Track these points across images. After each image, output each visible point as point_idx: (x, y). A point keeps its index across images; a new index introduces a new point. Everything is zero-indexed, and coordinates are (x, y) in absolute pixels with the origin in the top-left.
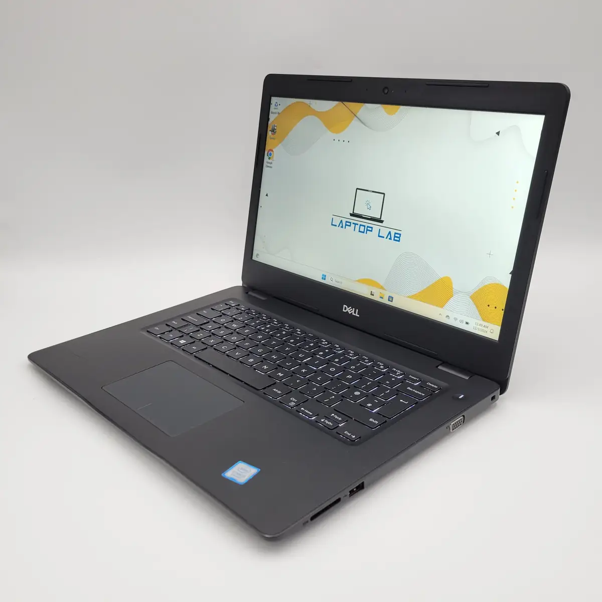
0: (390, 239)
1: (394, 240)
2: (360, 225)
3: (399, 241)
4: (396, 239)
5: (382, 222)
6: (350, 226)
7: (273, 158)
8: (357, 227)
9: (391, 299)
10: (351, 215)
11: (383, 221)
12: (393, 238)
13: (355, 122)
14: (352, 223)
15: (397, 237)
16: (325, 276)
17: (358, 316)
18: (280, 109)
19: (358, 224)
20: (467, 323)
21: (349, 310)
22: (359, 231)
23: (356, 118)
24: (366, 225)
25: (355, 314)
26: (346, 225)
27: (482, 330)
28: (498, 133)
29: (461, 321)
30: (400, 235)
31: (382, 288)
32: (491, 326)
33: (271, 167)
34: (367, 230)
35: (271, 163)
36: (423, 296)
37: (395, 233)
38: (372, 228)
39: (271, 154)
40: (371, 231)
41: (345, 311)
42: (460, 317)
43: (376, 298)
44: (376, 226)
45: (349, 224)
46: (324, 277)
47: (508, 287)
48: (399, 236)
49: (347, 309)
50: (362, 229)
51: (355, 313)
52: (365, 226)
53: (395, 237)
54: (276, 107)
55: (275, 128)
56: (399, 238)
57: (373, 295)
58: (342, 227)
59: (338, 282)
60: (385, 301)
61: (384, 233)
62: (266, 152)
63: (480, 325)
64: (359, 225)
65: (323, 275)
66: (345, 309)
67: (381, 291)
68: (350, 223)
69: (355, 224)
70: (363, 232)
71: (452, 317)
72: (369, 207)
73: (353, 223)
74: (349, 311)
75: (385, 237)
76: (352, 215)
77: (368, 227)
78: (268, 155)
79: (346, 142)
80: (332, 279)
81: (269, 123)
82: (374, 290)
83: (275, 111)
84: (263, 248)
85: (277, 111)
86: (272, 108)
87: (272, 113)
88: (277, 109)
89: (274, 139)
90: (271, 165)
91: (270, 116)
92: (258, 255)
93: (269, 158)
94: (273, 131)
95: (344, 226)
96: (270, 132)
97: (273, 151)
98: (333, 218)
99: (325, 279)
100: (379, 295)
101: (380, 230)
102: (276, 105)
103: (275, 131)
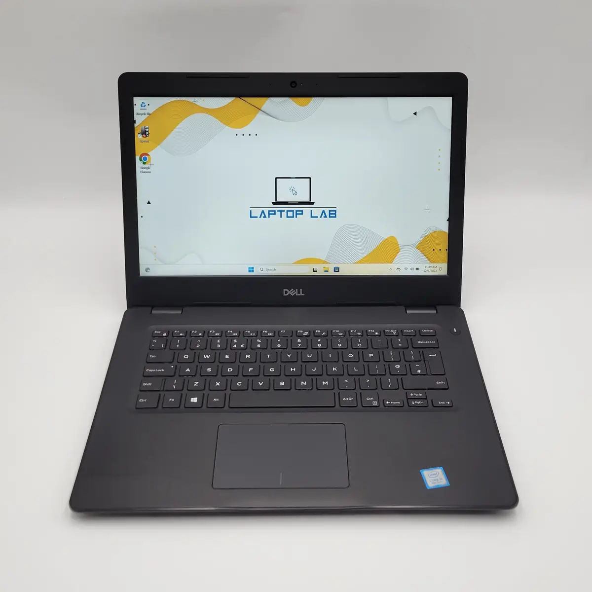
0: (325, 217)
1: (330, 217)
2: (287, 211)
3: (335, 217)
4: (331, 215)
5: (313, 203)
6: (275, 214)
7: (150, 161)
8: (284, 214)
9: (337, 269)
10: (274, 203)
11: (314, 203)
12: (328, 216)
13: (260, 116)
14: (276, 211)
15: (333, 214)
16: (253, 268)
17: (304, 295)
18: (150, 110)
19: (284, 211)
20: (417, 269)
21: (292, 292)
22: (287, 217)
23: (260, 112)
24: (295, 210)
25: (299, 295)
26: (269, 214)
27: (432, 271)
28: (415, 114)
29: (412, 269)
30: (335, 211)
31: (325, 262)
32: (439, 265)
33: (150, 172)
34: (297, 214)
35: (149, 168)
36: (371, 258)
37: (330, 211)
38: (302, 211)
39: (145, 159)
40: (302, 214)
41: (287, 295)
42: (409, 266)
43: (320, 272)
44: (306, 209)
45: (273, 213)
46: (251, 270)
47: (447, 231)
48: (334, 212)
49: (289, 292)
50: (290, 214)
51: (299, 292)
52: (293, 211)
53: (330, 214)
54: (143, 108)
55: (147, 130)
56: (335, 214)
57: (316, 271)
58: (265, 217)
59: (271, 270)
60: (331, 273)
61: (317, 212)
62: (137, 158)
63: (429, 267)
64: (286, 211)
65: (249, 268)
66: (286, 292)
67: (325, 265)
68: (275, 211)
69: (281, 211)
70: (293, 217)
71: (402, 269)
72: (294, 192)
73: (278, 211)
74: (291, 294)
75: (319, 216)
76: (276, 203)
77: (297, 211)
78: (141, 160)
79: (253, 135)
80: (262, 269)
81: (136, 125)
82: (315, 267)
83: (142, 112)
84: (156, 260)
85: (146, 112)
86: (137, 109)
87: (138, 114)
88: (145, 109)
89: (148, 142)
90: (148, 170)
91: (136, 117)
92: (149, 269)
93: (144, 163)
94: (144, 133)
95: (267, 216)
96: (140, 134)
97: (148, 155)
98: (251, 211)
99: (253, 271)
100: (323, 269)
101: (311, 211)
102: (143, 105)
103: (147, 133)
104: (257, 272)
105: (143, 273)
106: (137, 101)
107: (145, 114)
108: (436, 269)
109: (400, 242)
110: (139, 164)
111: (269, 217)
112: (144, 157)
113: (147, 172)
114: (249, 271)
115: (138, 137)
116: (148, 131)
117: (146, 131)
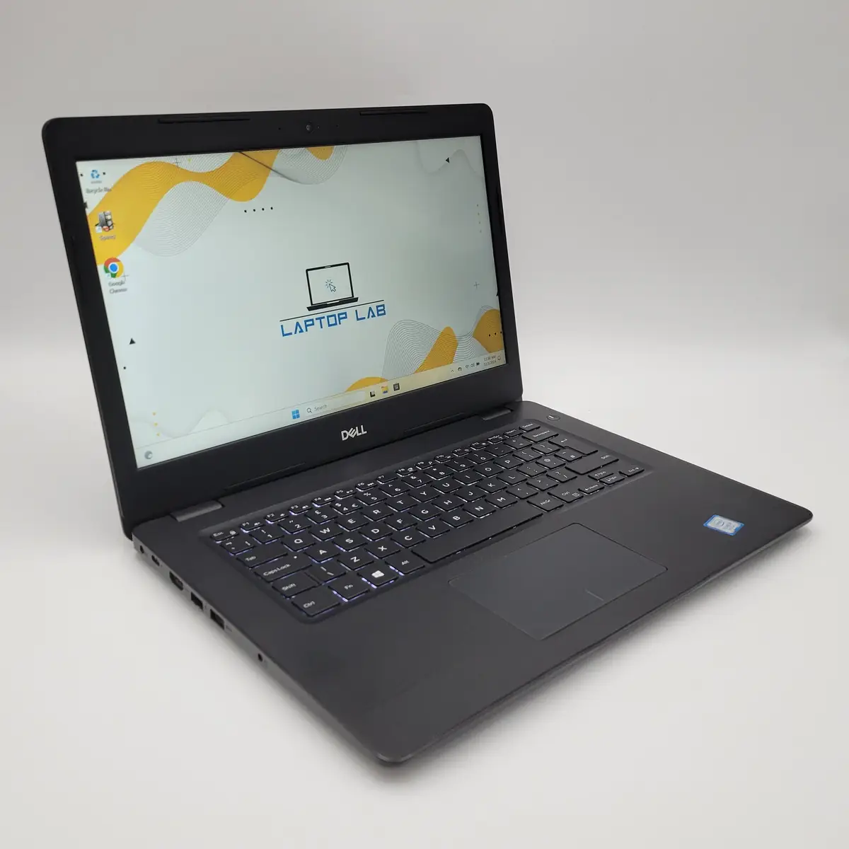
0: (373, 316)
1: (378, 315)
2: (328, 317)
3: (384, 314)
4: (380, 313)
5: (356, 300)
6: (313, 324)
7: (122, 270)
8: (324, 321)
9: (396, 387)
10: (310, 309)
11: (357, 298)
12: (376, 314)
13: (272, 179)
14: (315, 320)
15: (381, 311)
16: (297, 412)
17: (366, 432)
18: (109, 181)
19: (324, 317)
20: (478, 364)
21: (352, 433)
22: (329, 325)
23: (271, 172)
24: (336, 313)
25: (361, 434)
26: (306, 326)
27: (492, 363)
28: (448, 160)
29: (473, 365)
30: (383, 306)
31: (383, 380)
32: (497, 354)
33: (125, 290)
34: (340, 319)
35: (122, 283)
36: (430, 362)
37: (377, 307)
38: (345, 313)
39: (114, 268)
40: (346, 317)
41: (346, 438)
42: (470, 363)
43: (380, 396)
44: (349, 309)
45: (311, 322)
46: (296, 414)
47: (498, 308)
48: (382, 308)
49: (348, 434)
50: (332, 320)
51: (360, 431)
52: (334, 316)
53: (378, 311)
54: (96, 179)
55: (109, 217)
56: (383, 310)
57: (374, 395)
58: (301, 331)
59: (321, 408)
60: (392, 393)
61: (363, 311)
62: (100, 268)
63: (488, 359)
64: (326, 317)
65: (293, 413)
66: (345, 435)
67: (381, 385)
68: (312, 320)
69: (320, 319)
70: (336, 324)
71: (464, 368)
72: (332, 288)
73: (316, 319)
74: (351, 435)
75: (367, 317)
76: (313, 307)
77: (339, 315)
78: (107, 271)
79: (267, 209)
80: (309, 410)
81: (88, 211)
82: (372, 388)
83: (96, 186)
84: (158, 435)
85: (102, 186)
86: (85, 183)
87: (88, 191)
88: (100, 182)
89: (113, 237)
90: (122, 287)
91: (87, 197)
92: (150, 453)
93: (114, 276)
94: (105, 223)
95: (304, 328)
96: (97, 228)
97: (118, 261)
98: (282, 326)
99: (298, 416)
100: (382, 391)
101: (356, 311)
102: (95, 175)
103: (110, 223)
104: (305, 416)
105: (142, 462)
106: (84, 168)
107: (101, 191)
108: (494, 359)
109: (457, 332)
110: (104, 278)
111: (307, 330)
112: (112, 265)
113: (121, 290)
114: (294, 417)
115: (96, 233)
116: (110, 220)
117: (107, 220)
